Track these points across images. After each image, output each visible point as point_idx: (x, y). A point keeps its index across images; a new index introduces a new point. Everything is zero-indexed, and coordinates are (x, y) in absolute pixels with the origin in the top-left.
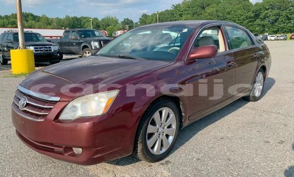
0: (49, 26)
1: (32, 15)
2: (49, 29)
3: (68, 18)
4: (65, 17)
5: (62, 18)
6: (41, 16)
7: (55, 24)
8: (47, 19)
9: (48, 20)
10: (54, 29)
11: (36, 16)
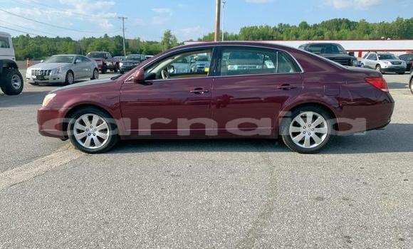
0: (367, 36)
1: (347, 21)
2: (366, 40)
3: (399, 21)
4: (395, 21)
5: (390, 22)
6: (359, 21)
7: (377, 32)
8: (367, 25)
9: (368, 27)
10: (373, 39)
11: (353, 23)
